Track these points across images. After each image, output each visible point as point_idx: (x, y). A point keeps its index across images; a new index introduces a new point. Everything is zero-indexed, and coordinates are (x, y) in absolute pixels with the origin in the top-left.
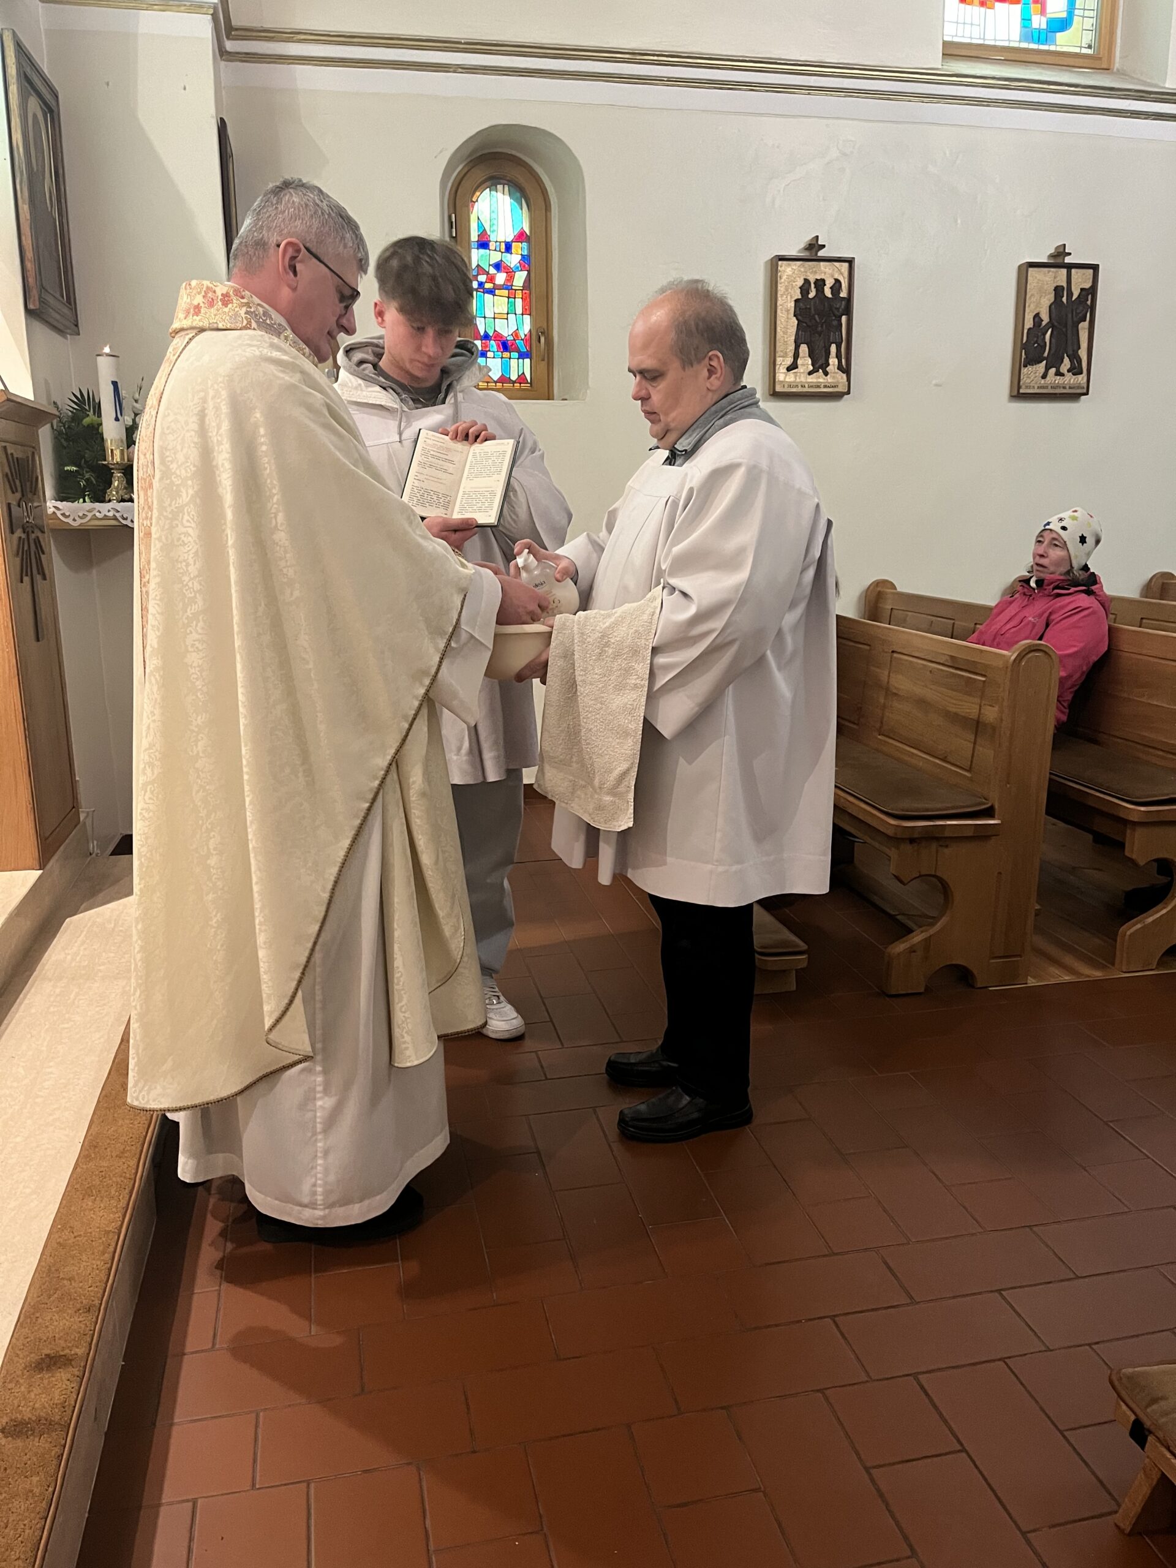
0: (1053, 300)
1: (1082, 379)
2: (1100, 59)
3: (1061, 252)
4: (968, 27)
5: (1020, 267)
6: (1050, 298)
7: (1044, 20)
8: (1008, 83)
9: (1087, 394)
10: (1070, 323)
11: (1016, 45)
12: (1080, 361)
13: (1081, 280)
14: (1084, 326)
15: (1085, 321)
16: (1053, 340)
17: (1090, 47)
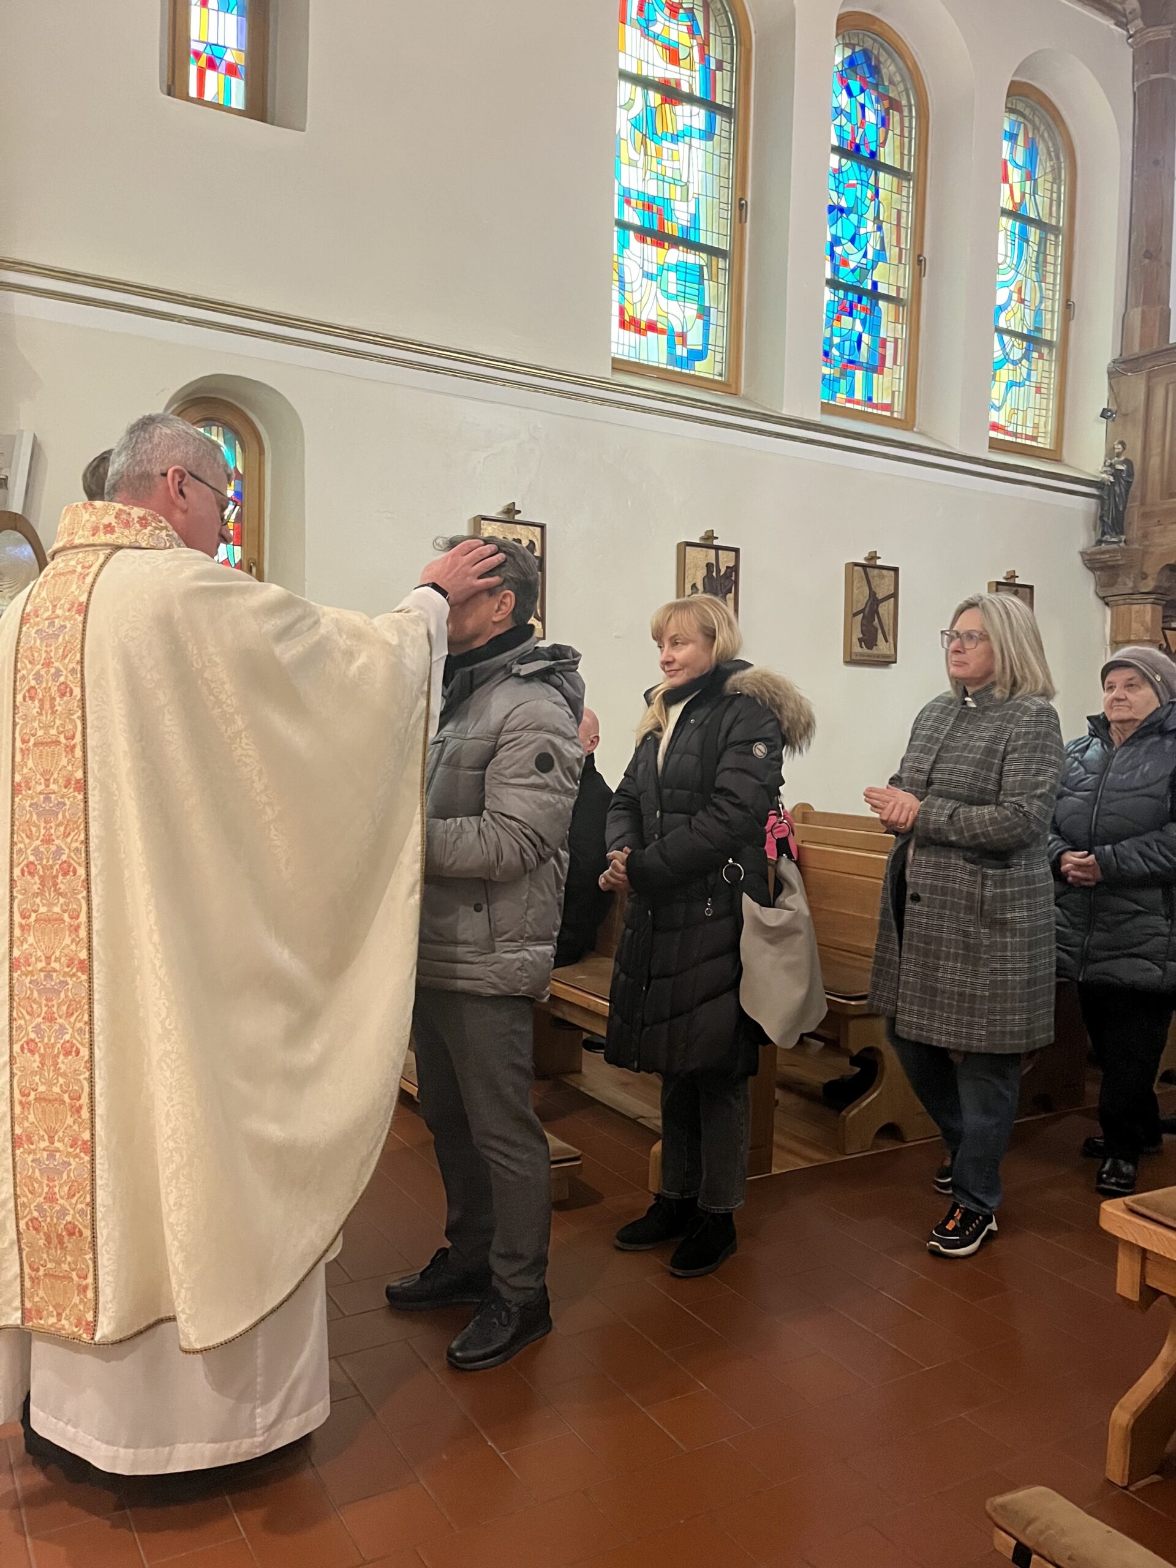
0: (705, 574)
2: (729, 386)
3: (710, 536)
4: (626, 348)
5: (679, 545)
6: (703, 572)
7: (685, 350)
8: (665, 397)
10: (719, 593)
11: (664, 366)
13: (726, 560)
14: (730, 597)
15: (731, 591)
17: (721, 375)
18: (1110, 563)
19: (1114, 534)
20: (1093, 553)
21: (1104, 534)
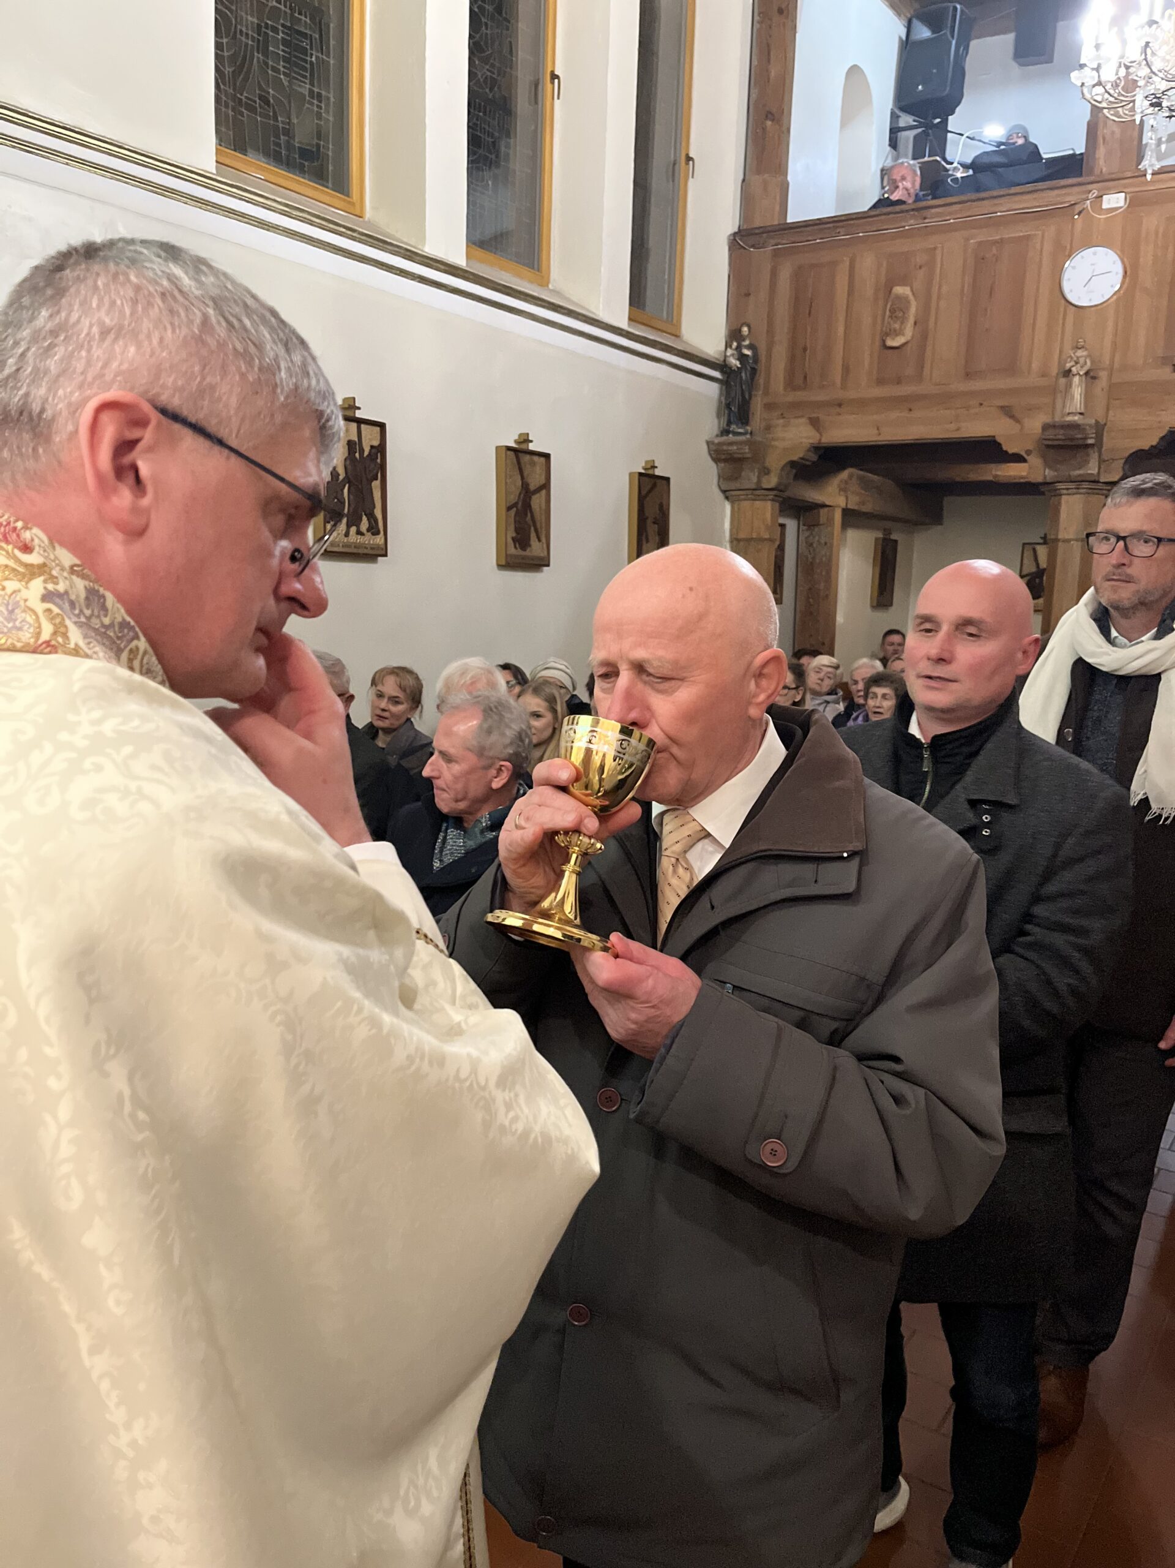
0: (347, 454)
1: (379, 540)
2: (353, 204)
3: (351, 405)
9: (385, 555)
10: (364, 480)
12: (376, 521)
14: (376, 484)
15: (377, 479)
16: (351, 497)
18: (736, 456)
19: (740, 425)
20: (719, 444)
21: (729, 423)
